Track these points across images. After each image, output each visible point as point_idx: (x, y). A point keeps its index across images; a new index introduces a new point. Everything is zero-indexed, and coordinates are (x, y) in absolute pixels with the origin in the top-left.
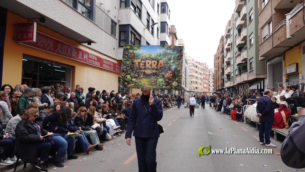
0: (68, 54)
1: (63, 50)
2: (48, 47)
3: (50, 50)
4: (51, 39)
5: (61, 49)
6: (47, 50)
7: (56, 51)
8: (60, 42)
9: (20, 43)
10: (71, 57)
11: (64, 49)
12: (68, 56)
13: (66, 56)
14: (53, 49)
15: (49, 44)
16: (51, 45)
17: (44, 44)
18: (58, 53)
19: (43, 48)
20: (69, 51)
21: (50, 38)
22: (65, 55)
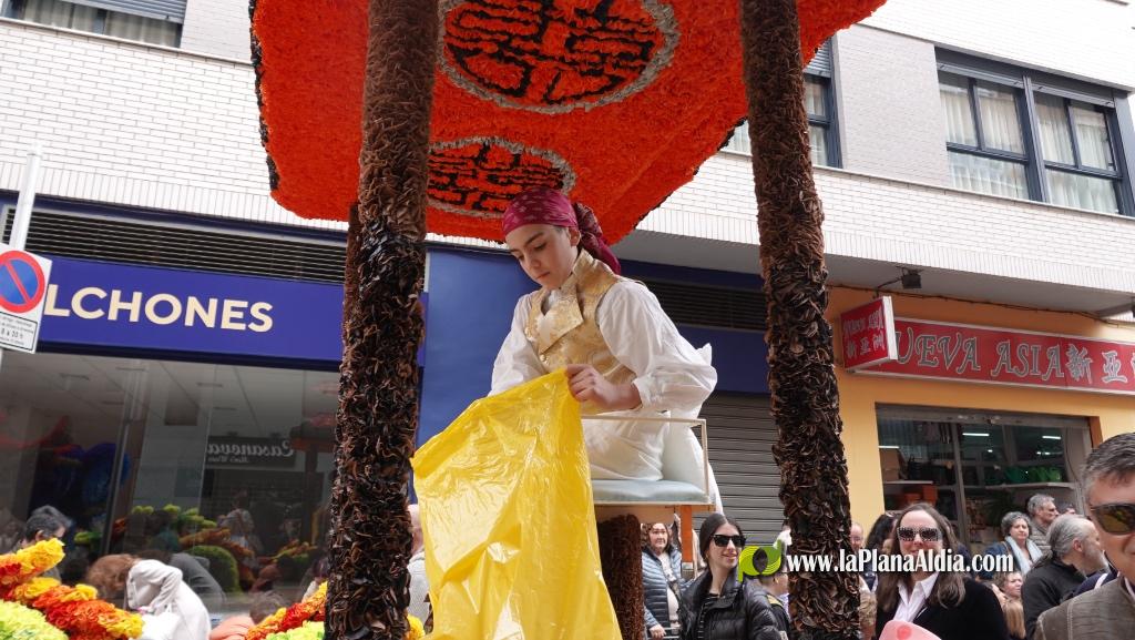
0: (1048, 373)
1: (1026, 364)
2: (958, 362)
3: (969, 373)
4: (967, 333)
5: (1015, 361)
6: (958, 376)
7: (994, 372)
8: (1005, 336)
9: (858, 372)
10: (1067, 380)
11: (1030, 359)
12: (1053, 380)
13: (1043, 383)
14: (979, 368)
15: (961, 354)
16: (971, 354)
17: (941, 357)
18: (1004, 376)
19: (940, 371)
20: (1054, 360)
21: (960, 329)
22: (1038, 380)
